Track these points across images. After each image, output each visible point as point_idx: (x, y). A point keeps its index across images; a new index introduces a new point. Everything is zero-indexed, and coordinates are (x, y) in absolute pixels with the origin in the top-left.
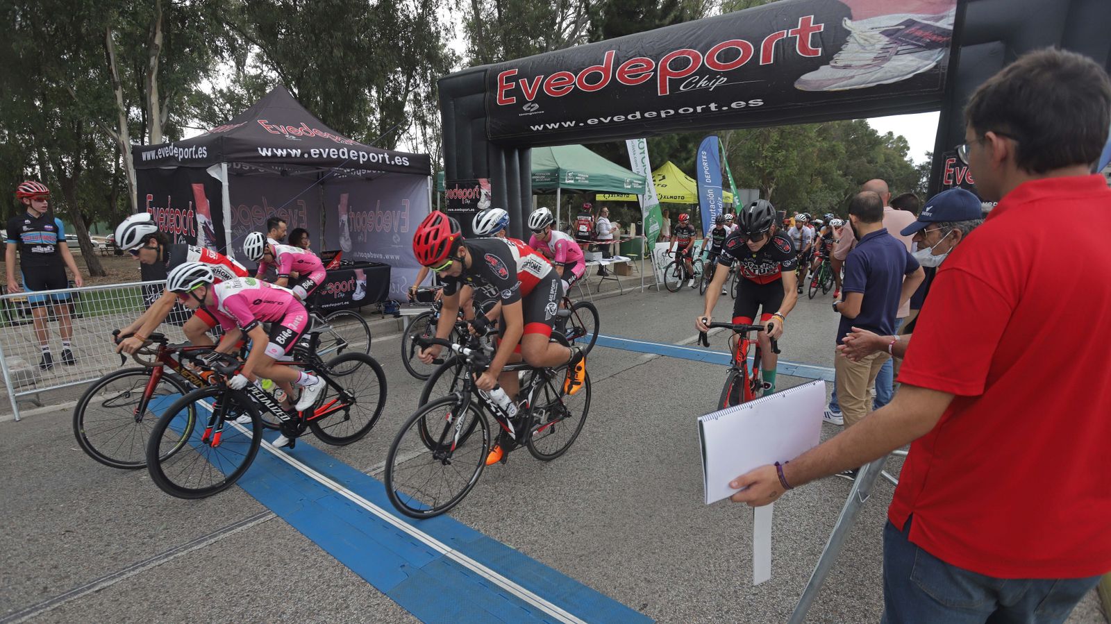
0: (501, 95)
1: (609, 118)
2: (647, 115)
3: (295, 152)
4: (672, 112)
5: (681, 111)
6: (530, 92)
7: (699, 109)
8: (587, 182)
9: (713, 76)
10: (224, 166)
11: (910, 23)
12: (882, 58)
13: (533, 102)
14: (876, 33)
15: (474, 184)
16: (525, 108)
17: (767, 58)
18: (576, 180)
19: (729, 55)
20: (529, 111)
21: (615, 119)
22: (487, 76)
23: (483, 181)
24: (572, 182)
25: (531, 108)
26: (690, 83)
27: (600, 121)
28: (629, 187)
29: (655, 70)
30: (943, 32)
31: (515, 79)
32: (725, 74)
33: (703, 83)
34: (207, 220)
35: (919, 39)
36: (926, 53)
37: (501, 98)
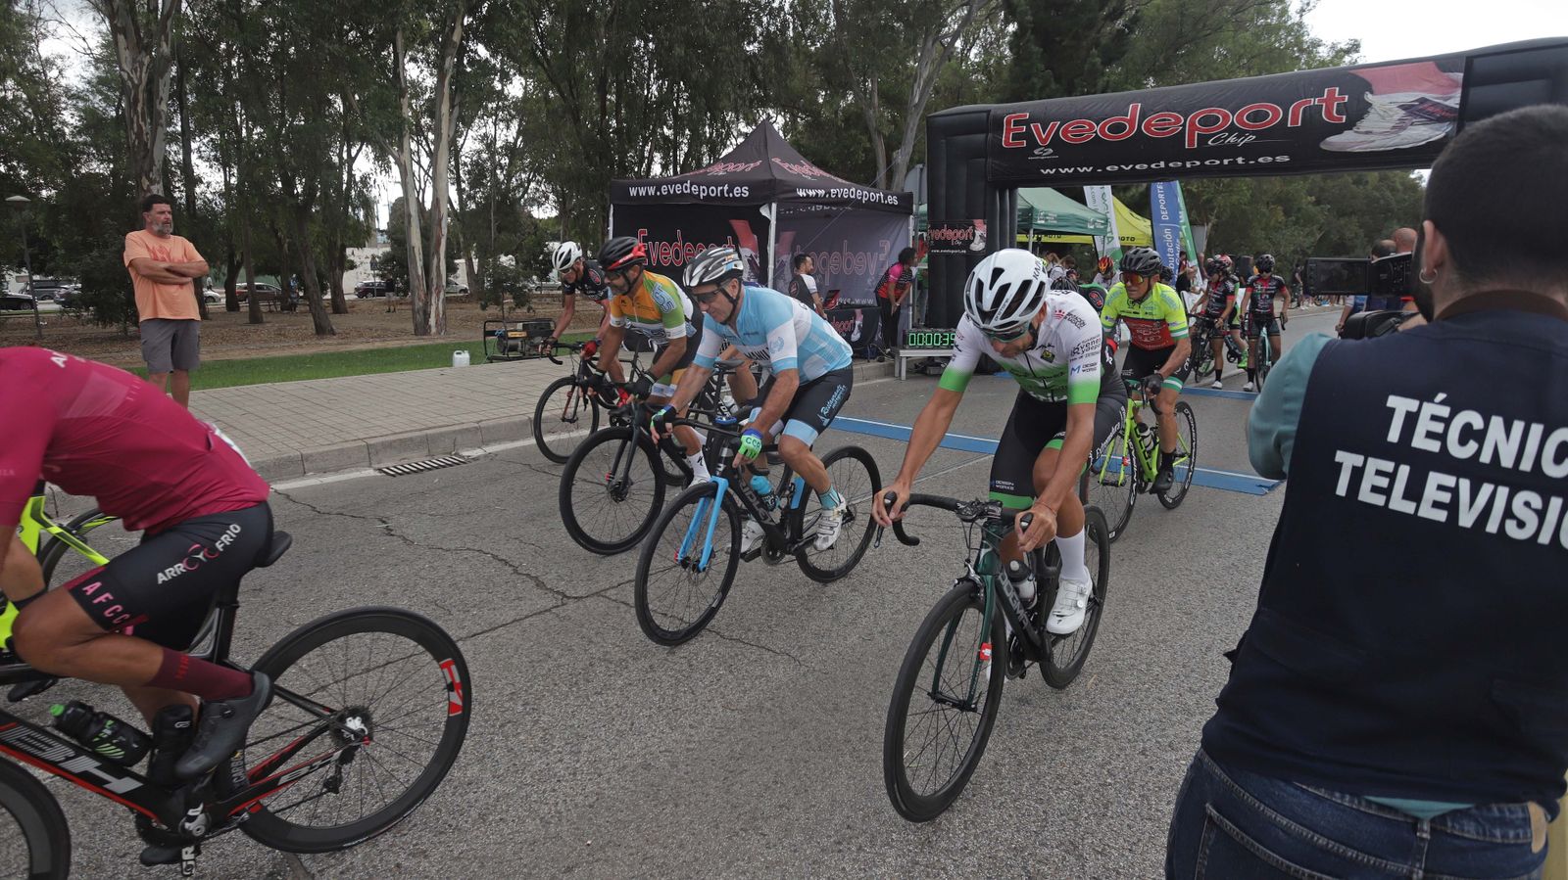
0: (1007, 138)
1: (1131, 166)
2: (1171, 165)
3: (821, 192)
4: (1198, 163)
5: (1207, 163)
6: (1044, 137)
7: (1226, 162)
8: (1055, 222)
9: (1242, 133)
10: (774, 206)
11: (1423, 101)
12: (1399, 127)
13: (1046, 147)
14: (1393, 106)
15: (968, 223)
16: (1036, 152)
17: (1295, 120)
18: (1046, 220)
19: (1257, 116)
20: (1040, 155)
21: (1137, 167)
22: (991, 117)
23: (978, 222)
24: (1043, 222)
25: (1044, 153)
26: (1219, 139)
27: (1120, 168)
28: (1092, 227)
29: (1184, 125)
30: (1451, 109)
31: (1027, 123)
32: (1253, 133)
33: (1232, 139)
34: (753, 254)
35: (1432, 114)
36: (1437, 125)
37: (1007, 139)
